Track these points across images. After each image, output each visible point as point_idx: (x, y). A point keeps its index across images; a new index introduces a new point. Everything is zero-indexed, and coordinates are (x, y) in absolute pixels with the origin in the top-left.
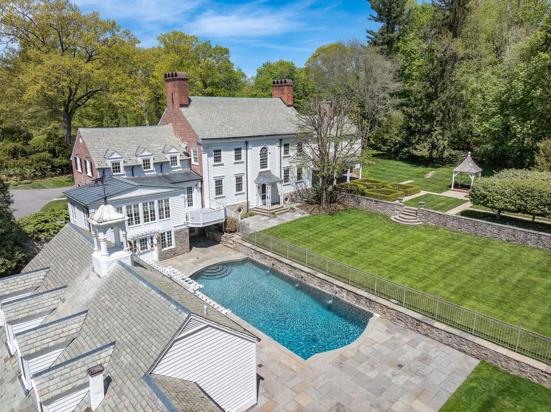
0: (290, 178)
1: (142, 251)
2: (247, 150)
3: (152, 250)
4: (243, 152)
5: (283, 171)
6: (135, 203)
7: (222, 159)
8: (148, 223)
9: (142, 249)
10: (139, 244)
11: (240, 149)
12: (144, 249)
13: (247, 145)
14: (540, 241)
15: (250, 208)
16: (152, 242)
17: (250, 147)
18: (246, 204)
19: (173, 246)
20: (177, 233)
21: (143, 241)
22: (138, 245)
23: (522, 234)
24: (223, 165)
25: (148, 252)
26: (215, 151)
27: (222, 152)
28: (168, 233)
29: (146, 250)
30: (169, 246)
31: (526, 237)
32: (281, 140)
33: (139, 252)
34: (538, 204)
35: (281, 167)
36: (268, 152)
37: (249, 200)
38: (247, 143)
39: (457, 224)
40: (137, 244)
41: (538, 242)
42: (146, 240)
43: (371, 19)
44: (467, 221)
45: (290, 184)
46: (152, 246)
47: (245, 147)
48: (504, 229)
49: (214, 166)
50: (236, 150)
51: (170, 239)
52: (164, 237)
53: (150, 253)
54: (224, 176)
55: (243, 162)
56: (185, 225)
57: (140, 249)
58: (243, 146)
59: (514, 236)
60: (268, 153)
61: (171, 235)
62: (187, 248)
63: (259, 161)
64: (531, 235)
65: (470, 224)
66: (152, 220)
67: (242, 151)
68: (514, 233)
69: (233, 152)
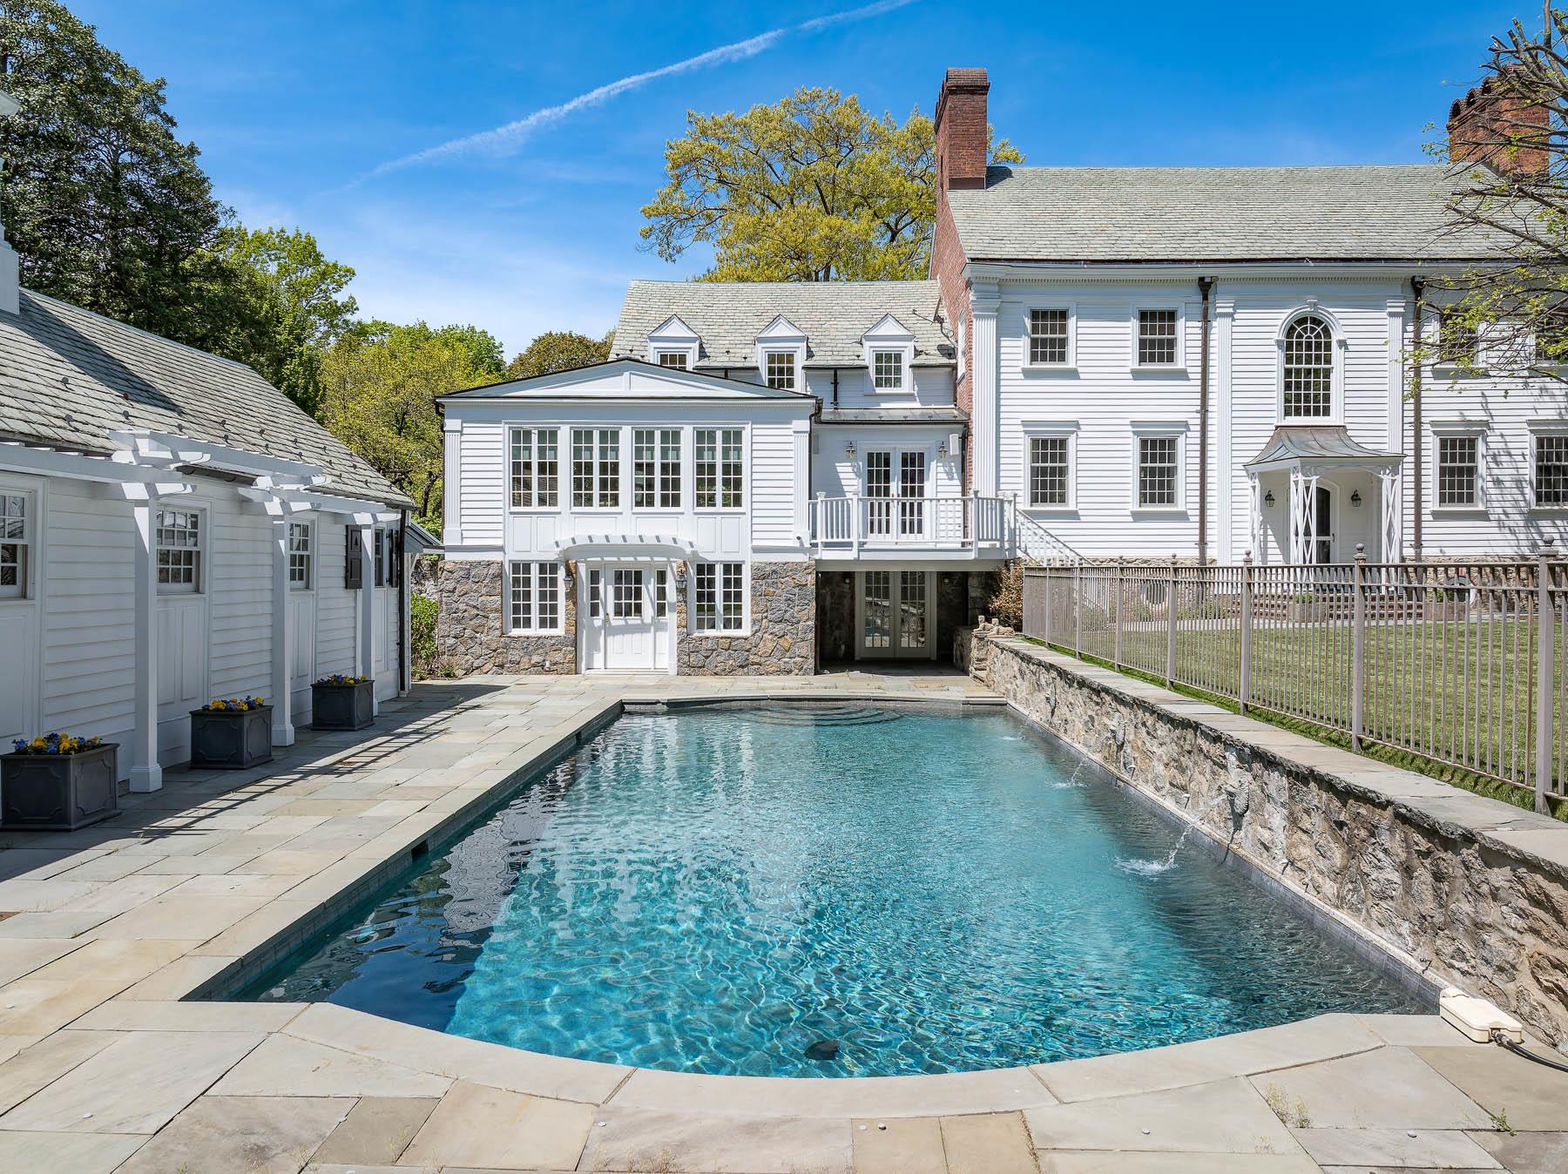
0: (1482, 482)
1: (618, 621)
2: (1206, 319)
3: (660, 628)
4: (1186, 331)
5: (1431, 446)
6: (608, 425)
7: (1071, 350)
8: (650, 509)
9: (618, 613)
10: (611, 590)
11: (1170, 315)
12: (628, 613)
13: (1205, 298)
16: (661, 593)
17: (1222, 305)
19: (746, 631)
20: (760, 575)
21: (629, 582)
22: (607, 591)
24: (1073, 374)
25: (643, 628)
26: (1035, 315)
27: (1072, 322)
28: (727, 568)
29: (633, 620)
30: (727, 625)
32: (1417, 287)
33: (606, 620)
35: (1418, 424)
36: (1337, 338)
37: (1210, 554)
38: (1205, 286)
40: (601, 586)
42: (638, 580)
45: (1484, 516)
46: (661, 610)
47: (1197, 309)
49: (1028, 374)
50: (1143, 316)
51: (732, 596)
52: (711, 583)
53: (649, 636)
54: (1077, 425)
55: (1182, 375)
56: (801, 550)
57: (611, 609)
58: (1183, 300)
60: (1334, 346)
61: (738, 583)
62: (804, 652)
63: (1278, 379)
66: (665, 502)
67: (1180, 324)
69: (1132, 327)
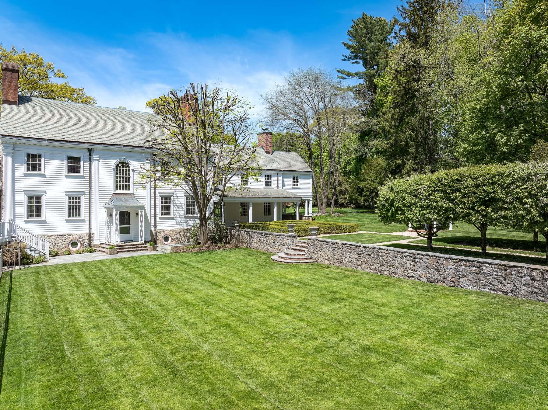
0: (172, 209)
2: (90, 161)
5: (159, 199)
7: (42, 167)
11: (78, 159)
13: (90, 155)
14: (482, 278)
15: (95, 242)
17: (95, 157)
18: (87, 237)
23: (451, 265)
24: (44, 175)
26: (28, 155)
27: (43, 159)
31: (458, 270)
32: (155, 156)
34: (474, 203)
35: (155, 193)
36: (131, 168)
37: (92, 232)
38: (90, 151)
39: (356, 256)
41: (479, 280)
43: (344, 60)
44: (368, 249)
45: (172, 218)
47: (87, 157)
48: (421, 259)
49: (27, 175)
50: (69, 158)
54: (45, 192)
55: (83, 177)
58: (83, 155)
59: (438, 270)
60: (131, 170)
63: (114, 179)
64: (464, 265)
65: (372, 256)
67: (82, 162)
68: (437, 264)
69: (65, 161)
